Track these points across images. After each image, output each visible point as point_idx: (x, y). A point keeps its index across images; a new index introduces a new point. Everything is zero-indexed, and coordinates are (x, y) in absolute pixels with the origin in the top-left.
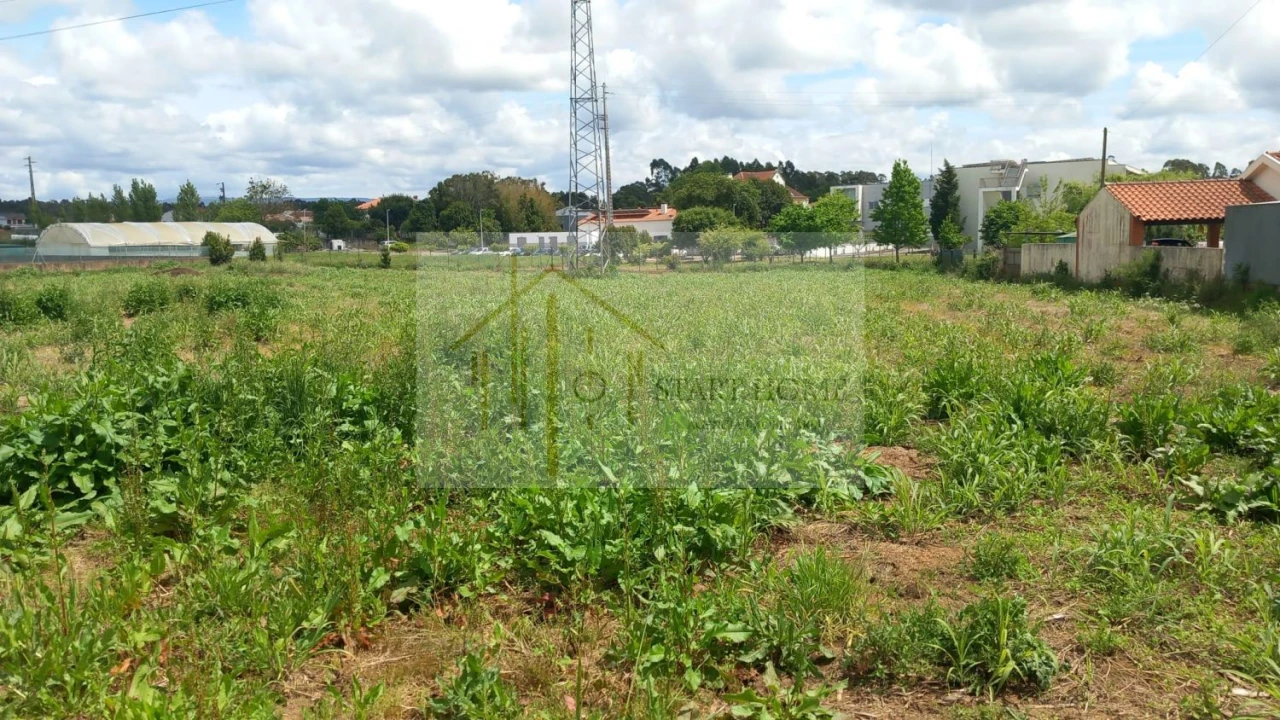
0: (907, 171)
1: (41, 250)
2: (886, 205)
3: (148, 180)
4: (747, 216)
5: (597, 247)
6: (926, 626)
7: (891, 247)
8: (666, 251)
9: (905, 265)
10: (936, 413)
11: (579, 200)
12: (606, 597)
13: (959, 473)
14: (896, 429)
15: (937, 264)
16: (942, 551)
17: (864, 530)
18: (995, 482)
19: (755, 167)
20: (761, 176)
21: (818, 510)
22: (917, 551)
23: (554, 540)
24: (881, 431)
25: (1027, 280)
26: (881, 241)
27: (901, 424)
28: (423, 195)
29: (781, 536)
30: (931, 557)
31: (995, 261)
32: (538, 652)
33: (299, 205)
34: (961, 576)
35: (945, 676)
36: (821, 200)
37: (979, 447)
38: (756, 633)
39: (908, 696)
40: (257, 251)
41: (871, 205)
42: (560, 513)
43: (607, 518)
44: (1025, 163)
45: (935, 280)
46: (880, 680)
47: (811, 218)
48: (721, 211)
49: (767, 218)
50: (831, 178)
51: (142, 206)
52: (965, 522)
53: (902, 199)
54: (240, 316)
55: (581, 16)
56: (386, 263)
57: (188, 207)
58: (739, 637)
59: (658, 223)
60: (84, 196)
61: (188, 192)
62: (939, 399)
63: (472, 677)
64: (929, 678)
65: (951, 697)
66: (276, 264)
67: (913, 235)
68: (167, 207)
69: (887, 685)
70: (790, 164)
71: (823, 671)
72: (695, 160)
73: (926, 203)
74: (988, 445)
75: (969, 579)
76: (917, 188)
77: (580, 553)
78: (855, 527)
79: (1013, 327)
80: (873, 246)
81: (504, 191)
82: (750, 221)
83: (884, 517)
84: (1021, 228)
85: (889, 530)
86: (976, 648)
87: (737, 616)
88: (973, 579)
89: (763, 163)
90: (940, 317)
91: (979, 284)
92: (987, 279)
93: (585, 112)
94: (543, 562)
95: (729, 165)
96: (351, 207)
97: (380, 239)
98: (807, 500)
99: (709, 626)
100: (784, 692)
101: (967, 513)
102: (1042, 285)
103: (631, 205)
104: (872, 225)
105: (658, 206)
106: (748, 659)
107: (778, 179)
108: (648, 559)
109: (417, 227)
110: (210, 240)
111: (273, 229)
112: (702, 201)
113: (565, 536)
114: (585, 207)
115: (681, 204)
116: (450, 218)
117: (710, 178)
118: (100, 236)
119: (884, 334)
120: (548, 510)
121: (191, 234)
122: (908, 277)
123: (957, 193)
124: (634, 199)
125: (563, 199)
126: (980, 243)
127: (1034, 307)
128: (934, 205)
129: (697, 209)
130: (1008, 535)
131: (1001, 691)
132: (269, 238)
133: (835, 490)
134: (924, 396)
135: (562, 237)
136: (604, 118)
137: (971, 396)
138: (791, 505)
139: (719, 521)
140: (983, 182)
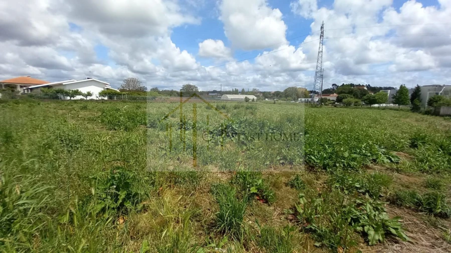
0: (405, 87)
1: (222, 99)
2: (397, 95)
3: (237, 88)
4: (356, 96)
5: (318, 102)
6: (413, 195)
7: (397, 105)
8: (334, 103)
9: (401, 110)
10: (414, 145)
11: (315, 92)
12: (323, 170)
13: (422, 161)
14: (401, 148)
15: (411, 110)
16: (415, 179)
17: (391, 170)
18: (433, 165)
19: (359, 85)
20: (361, 88)
21: (378, 163)
22: (408, 178)
23: (313, 158)
24: (396, 148)
25: (442, 116)
26: (394, 103)
27: (403, 147)
28: (282, 91)
29: (367, 167)
30: (411, 179)
31: (431, 110)
32: (310, 178)
33: (261, 92)
34: (422, 186)
35: (418, 208)
36: (377, 93)
37: (429, 156)
38: (362, 186)
39: (407, 210)
40: (253, 100)
41: (392, 95)
42: (314, 153)
43: (325, 155)
44: (444, 86)
45: (410, 114)
46: (398, 204)
47: (374, 97)
48: (349, 95)
49: (361, 97)
50: (381, 88)
51: (236, 92)
52: (423, 173)
53: (402, 93)
54: (251, 111)
55: (320, 55)
56: (275, 103)
57: (243, 92)
58: (358, 186)
59: (333, 97)
60: (228, 90)
61: (243, 90)
62: (414, 142)
63: (297, 179)
64: (413, 208)
65: (419, 213)
66: (255, 102)
67: (405, 102)
68: (240, 92)
69: (399, 206)
70: (369, 85)
71: (381, 198)
72: (343, 84)
73: (410, 95)
74: (431, 155)
75: (424, 187)
76: (407, 91)
77: (319, 161)
78: (388, 168)
79: (438, 127)
80: (392, 105)
81: (299, 90)
82: (357, 97)
83: (397, 168)
84: (441, 102)
85: (398, 171)
86: (429, 204)
87: (358, 181)
88: (425, 187)
89: (361, 85)
90: (413, 123)
91: (426, 116)
92: (428, 115)
93: (318, 75)
94: (310, 161)
95: (352, 85)
96: (269, 93)
97: (274, 99)
98: (374, 160)
99: (351, 182)
100: (371, 200)
101: (423, 171)
102: (448, 117)
103: (326, 93)
104: (392, 100)
105: (333, 93)
106: (360, 191)
107: (366, 88)
108: (335, 166)
109: (281, 97)
110: (246, 97)
111: (256, 96)
112: (344, 93)
113: (315, 157)
114: (316, 94)
115: (339, 93)
116: (287, 95)
117: (347, 88)
118: (230, 97)
119: (395, 125)
120: (312, 152)
121: (243, 97)
122: (402, 112)
123: (420, 93)
124: (327, 92)
125: (311, 92)
126: (426, 105)
127: (445, 123)
128: (412, 95)
129: (343, 94)
130: (437, 179)
131: (435, 215)
132: (255, 98)
133: (383, 159)
134: (409, 141)
135: (310, 99)
136: (322, 75)
137: (425, 143)
138: (370, 161)
139: (352, 161)
140: (429, 90)
